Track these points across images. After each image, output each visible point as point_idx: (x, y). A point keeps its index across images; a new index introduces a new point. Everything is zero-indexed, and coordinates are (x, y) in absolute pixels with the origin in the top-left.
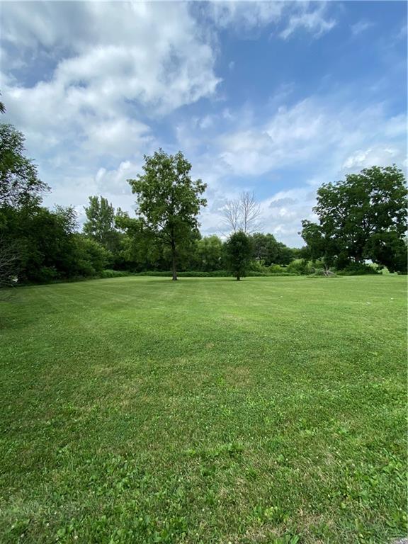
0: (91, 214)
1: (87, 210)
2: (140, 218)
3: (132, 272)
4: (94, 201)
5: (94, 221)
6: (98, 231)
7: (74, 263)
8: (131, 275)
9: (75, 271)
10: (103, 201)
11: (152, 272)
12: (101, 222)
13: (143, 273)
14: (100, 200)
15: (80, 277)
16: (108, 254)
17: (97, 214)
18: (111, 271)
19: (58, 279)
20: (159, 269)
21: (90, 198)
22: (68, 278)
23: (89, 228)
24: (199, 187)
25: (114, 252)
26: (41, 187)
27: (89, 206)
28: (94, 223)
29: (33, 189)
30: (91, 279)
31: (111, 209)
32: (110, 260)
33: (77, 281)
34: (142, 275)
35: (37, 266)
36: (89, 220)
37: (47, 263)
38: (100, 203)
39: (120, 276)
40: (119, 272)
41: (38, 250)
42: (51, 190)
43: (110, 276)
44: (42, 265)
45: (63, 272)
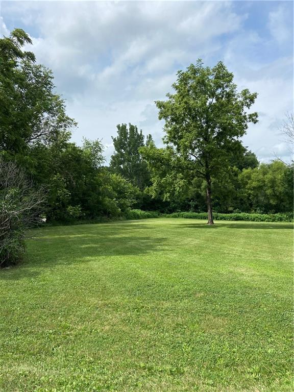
0: (119, 144)
1: (115, 140)
2: (168, 148)
3: (163, 212)
4: (122, 129)
5: (121, 153)
6: (126, 164)
7: (99, 202)
8: (161, 217)
9: (99, 211)
10: (132, 128)
11: (186, 213)
12: (129, 153)
13: (176, 214)
14: (128, 127)
15: (105, 217)
16: (136, 191)
17: (125, 144)
18: (139, 212)
19: (83, 219)
20: (196, 209)
21: (118, 127)
22: (92, 218)
23: (116, 160)
24: (246, 99)
25: (142, 189)
26: (69, 123)
27: (116, 135)
28: (122, 155)
29: (61, 127)
30: (115, 220)
31: (141, 137)
32: (137, 198)
33: (101, 222)
34: (175, 217)
35: (64, 206)
36: (116, 152)
37: (73, 203)
38: (129, 131)
39: (149, 217)
40: (147, 213)
41: (66, 188)
42: (77, 126)
43: (138, 217)
44: (69, 204)
45: (88, 212)
